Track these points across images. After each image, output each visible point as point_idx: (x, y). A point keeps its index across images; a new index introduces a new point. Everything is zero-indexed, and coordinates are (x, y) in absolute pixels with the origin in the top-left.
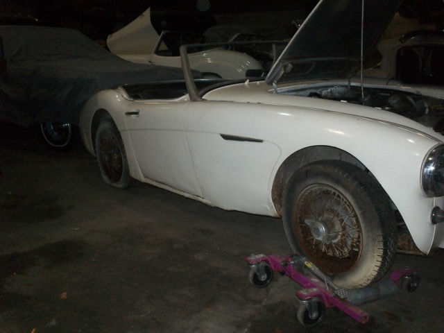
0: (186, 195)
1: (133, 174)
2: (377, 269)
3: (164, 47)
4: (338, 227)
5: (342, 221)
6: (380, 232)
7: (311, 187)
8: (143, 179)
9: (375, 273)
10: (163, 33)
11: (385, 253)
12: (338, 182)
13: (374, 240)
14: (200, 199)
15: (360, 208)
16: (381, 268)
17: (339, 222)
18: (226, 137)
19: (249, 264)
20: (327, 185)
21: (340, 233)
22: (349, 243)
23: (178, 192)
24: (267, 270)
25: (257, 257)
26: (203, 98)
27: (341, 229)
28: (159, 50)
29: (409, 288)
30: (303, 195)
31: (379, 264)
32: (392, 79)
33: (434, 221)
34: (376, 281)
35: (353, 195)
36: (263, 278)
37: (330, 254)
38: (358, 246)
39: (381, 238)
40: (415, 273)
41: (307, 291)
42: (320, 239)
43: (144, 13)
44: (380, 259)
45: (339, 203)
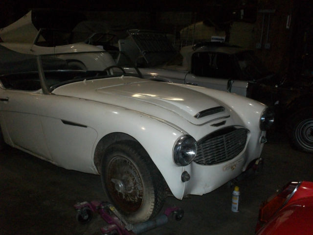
0: (42, 158)
1: (6, 141)
2: (152, 210)
3: (42, 39)
4: (131, 184)
5: (133, 179)
6: (153, 188)
7: (115, 158)
8: (13, 145)
9: (151, 213)
10: (40, 30)
11: (156, 200)
12: (129, 156)
13: (149, 193)
14: (51, 161)
15: (142, 173)
16: (154, 210)
17: (132, 180)
18: (65, 122)
19: (76, 209)
20: (124, 157)
21: (133, 188)
22: (138, 193)
23: (37, 156)
24: (89, 212)
25: (81, 204)
26: (53, 92)
27: (133, 185)
28: (38, 41)
29: (177, 218)
30: (111, 163)
31: (153, 207)
32: (189, 73)
33: (183, 180)
34: (152, 218)
35: (138, 164)
36: (86, 217)
37: (128, 200)
38: (142, 196)
39: (153, 192)
40: (180, 209)
41: (107, 228)
42: (120, 191)
43: (27, 15)
44: (153, 204)
45: (131, 168)
